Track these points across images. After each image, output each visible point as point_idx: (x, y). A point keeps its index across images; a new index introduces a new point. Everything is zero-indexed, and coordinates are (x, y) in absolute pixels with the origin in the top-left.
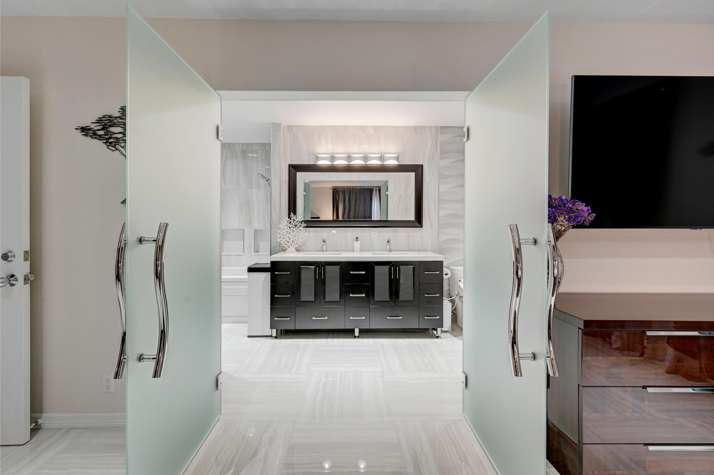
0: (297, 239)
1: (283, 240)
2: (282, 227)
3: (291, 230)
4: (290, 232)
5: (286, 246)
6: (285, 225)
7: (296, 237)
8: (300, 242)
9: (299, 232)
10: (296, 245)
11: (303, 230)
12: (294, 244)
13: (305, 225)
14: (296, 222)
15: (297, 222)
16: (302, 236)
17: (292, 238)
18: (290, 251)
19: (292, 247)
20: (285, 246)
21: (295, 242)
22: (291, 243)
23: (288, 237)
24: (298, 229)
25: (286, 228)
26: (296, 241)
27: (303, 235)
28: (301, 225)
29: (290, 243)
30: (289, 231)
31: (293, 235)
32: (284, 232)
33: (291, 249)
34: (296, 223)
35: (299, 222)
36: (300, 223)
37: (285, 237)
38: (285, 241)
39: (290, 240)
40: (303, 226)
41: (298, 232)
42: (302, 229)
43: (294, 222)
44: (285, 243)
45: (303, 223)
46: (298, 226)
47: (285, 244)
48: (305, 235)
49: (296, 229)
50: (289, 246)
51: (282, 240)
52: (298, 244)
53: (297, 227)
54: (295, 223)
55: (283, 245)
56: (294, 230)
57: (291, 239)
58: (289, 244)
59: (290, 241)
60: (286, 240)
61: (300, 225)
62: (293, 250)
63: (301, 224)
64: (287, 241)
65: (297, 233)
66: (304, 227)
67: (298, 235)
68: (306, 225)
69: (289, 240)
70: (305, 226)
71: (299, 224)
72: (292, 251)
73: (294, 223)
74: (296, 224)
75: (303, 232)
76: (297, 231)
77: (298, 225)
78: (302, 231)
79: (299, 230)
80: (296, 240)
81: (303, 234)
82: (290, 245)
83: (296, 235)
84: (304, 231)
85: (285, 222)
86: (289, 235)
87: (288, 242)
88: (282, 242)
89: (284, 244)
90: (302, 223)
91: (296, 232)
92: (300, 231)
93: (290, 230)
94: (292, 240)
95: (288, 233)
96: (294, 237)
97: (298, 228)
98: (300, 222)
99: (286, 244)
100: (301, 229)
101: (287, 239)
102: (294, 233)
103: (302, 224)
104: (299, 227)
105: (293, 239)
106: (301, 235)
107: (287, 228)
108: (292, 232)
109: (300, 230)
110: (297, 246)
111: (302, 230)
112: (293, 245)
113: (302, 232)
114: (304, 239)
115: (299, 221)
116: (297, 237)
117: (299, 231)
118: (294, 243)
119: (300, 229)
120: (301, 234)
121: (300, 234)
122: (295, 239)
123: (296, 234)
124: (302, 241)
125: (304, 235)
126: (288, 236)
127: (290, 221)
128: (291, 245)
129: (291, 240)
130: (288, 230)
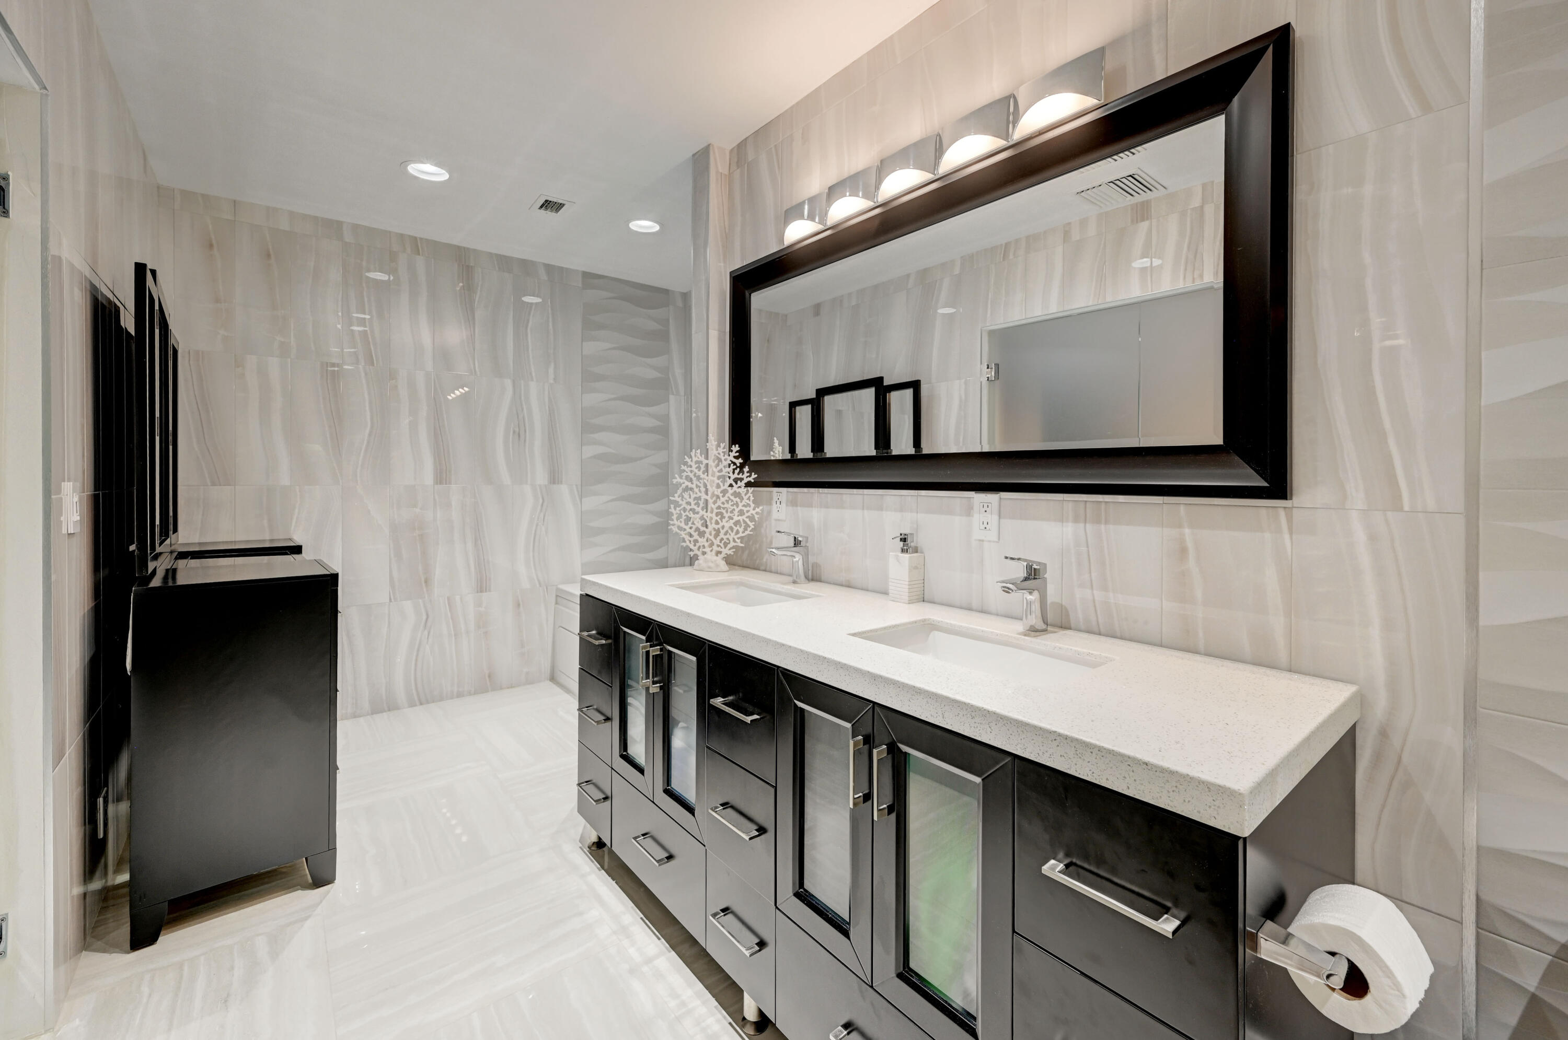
0: (727, 525)
1: (687, 527)
2: (684, 483)
5: (694, 548)
6: (691, 475)
7: (724, 517)
8: (738, 538)
9: (732, 501)
10: (725, 547)
12: (720, 543)
13: (754, 476)
14: (724, 467)
15: (729, 466)
16: (744, 517)
17: (713, 521)
19: (714, 553)
20: (692, 546)
21: (722, 535)
22: (712, 538)
23: (701, 519)
24: (730, 491)
25: (694, 486)
26: (725, 534)
27: (748, 511)
28: (741, 476)
29: (708, 540)
31: (715, 511)
32: (689, 500)
33: (707, 560)
34: (723, 469)
35: (735, 467)
36: (738, 469)
37: (691, 515)
38: (692, 531)
39: (707, 527)
40: (746, 480)
41: (730, 503)
42: (743, 490)
43: (719, 468)
44: (691, 536)
45: (747, 469)
46: (730, 481)
47: (692, 539)
48: (754, 512)
50: (704, 547)
51: (683, 525)
52: (732, 544)
53: (728, 484)
54: (721, 471)
55: (685, 542)
57: (709, 524)
58: (702, 541)
59: (708, 531)
60: (694, 527)
61: (736, 475)
63: (738, 474)
64: (697, 529)
65: (727, 506)
66: (748, 485)
67: (732, 512)
68: (756, 476)
69: (704, 529)
70: (751, 479)
71: (733, 472)
72: (709, 567)
73: (719, 472)
74: (724, 473)
75: (748, 501)
76: (726, 498)
77: (730, 477)
78: (745, 498)
79: (732, 495)
80: (724, 530)
81: (745, 509)
82: (706, 544)
83: (727, 512)
84: (749, 499)
85: (691, 466)
86: (703, 510)
87: (702, 534)
88: (683, 534)
89: (690, 541)
90: (741, 471)
92: (737, 499)
94: (714, 529)
95: (701, 503)
96: (718, 518)
97: (731, 486)
98: (737, 467)
99: (696, 541)
100: (738, 490)
101: (699, 524)
103: (744, 473)
104: (734, 484)
105: (716, 527)
106: (741, 513)
107: (697, 486)
108: (712, 501)
109: (737, 495)
110: (726, 551)
111: (743, 495)
112: (714, 547)
113: (744, 503)
116: (729, 520)
117: (732, 498)
118: (719, 538)
119: (735, 491)
120: (740, 507)
121: (737, 510)
122: (721, 524)
123: (726, 510)
125: (749, 514)
126: (699, 513)
127: (705, 462)
128: (712, 545)
129: (711, 527)
130: (699, 494)
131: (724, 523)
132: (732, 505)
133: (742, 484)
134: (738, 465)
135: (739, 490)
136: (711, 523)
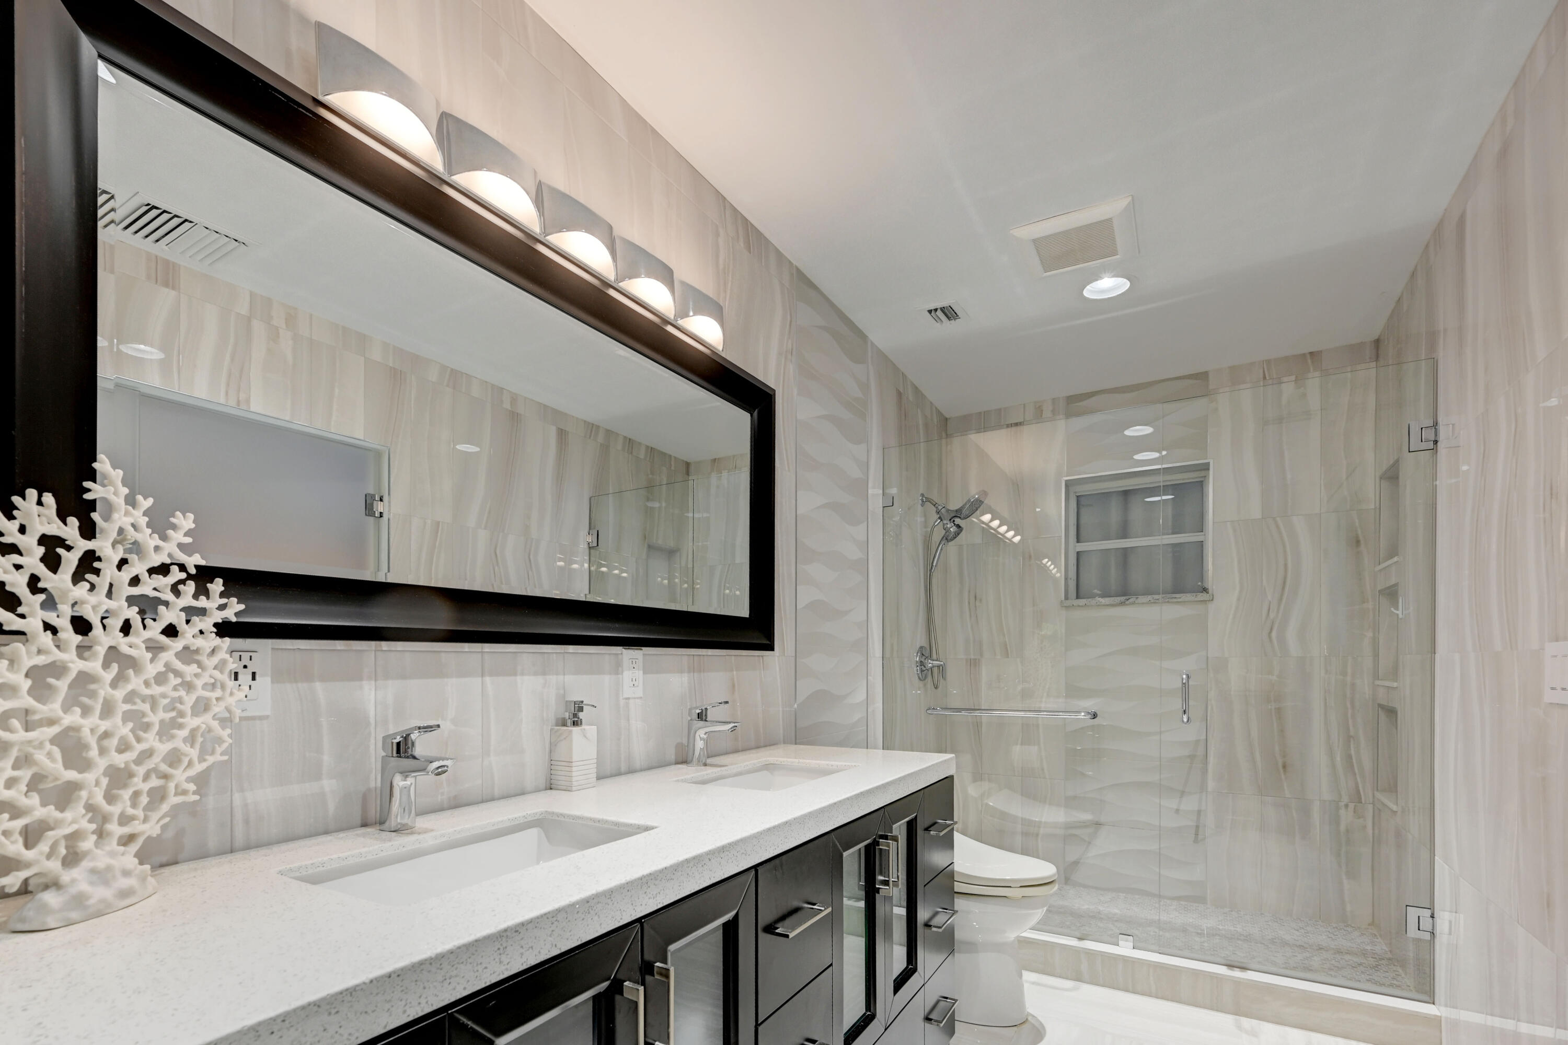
0: (163, 748)
3: (101, 650)
4: (84, 679)
5: (29, 855)
7: (147, 727)
9: (177, 673)
11: (215, 660)
12: (130, 811)
13: (236, 606)
14: (152, 571)
15: (163, 570)
16: (207, 718)
17: (113, 742)
18: (99, 893)
19: (113, 845)
21: (138, 783)
22: (99, 799)
23: (53, 741)
24: (173, 647)
26: (146, 778)
28: (202, 602)
29: (90, 808)
30: (77, 665)
33: (101, 876)
34: (145, 576)
35: (183, 575)
39: (85, 765)
40: (219, 617)
41: (174, 681)
42: (207, 643)
45: (217, 586)
46: (168, 616)
48: (230, 698)
49: (154, 648)
50: (73, 837)
52: (173, 800)
53: (162, 625)
54: (135, 581)
56: (125, 649)
57: (94, 753)
59: (89, 777)
60: (25, 774)
62: (126, 873)
63: (195, 599)
65: (156, 690)
66: (224, 629)
67: (171, 708)
69: (72, 775)
70: (228, 614)
71: (175, 589)
72: (125, 894)
74: (146, 588)
75: (217, 673)
76: (159, 667)
77: (166, 604)
79: (177, 655)
80: (150, 764)
81: (210, 694)
83: (154, 708)
84: (220, 667)
86: (66, 709)
91: (151, 670)
92: (194, 668)
93: (82, 650)
95: (62, 685)
97: (171, 631)
100: (195, 645)
102: (135, 683)
103: (207, 594)
104: (181, 626)
105: (120, 760)
106: (202, 707)
108: (108, 676)
109: (188, 654)
110: (150, 828)
111: (203, 658)
112: (116, 829)
113: (207, 677)
114: (220, 741)
115: (182, 568)
116: (166, 731)
117: (178, 665)
118: (125, 794)
119: (186, 648)
120: (197, 693)
123: (153, 701)
124: (204, 765)
126: (51, 722)
129: (102, 764)
130: (58, 655)
131: (151, 739)
132: (175, 689)
133: (207, 624)
134: (193, 571)
135: (200, 642)
136: (103, 751)
